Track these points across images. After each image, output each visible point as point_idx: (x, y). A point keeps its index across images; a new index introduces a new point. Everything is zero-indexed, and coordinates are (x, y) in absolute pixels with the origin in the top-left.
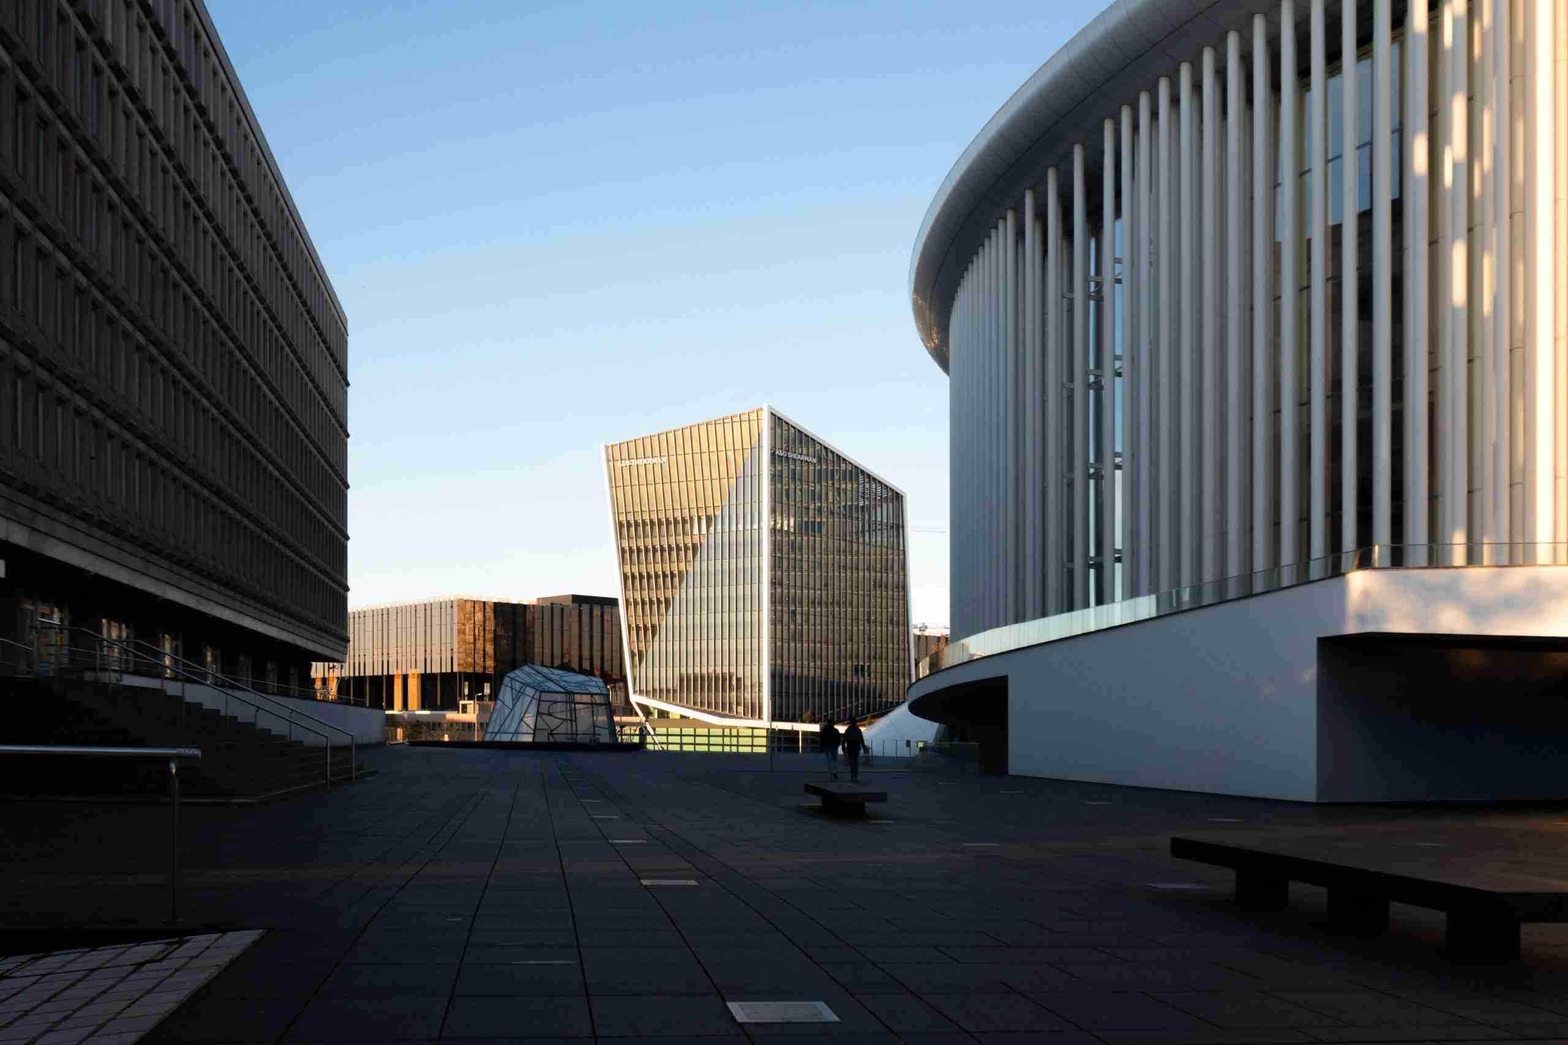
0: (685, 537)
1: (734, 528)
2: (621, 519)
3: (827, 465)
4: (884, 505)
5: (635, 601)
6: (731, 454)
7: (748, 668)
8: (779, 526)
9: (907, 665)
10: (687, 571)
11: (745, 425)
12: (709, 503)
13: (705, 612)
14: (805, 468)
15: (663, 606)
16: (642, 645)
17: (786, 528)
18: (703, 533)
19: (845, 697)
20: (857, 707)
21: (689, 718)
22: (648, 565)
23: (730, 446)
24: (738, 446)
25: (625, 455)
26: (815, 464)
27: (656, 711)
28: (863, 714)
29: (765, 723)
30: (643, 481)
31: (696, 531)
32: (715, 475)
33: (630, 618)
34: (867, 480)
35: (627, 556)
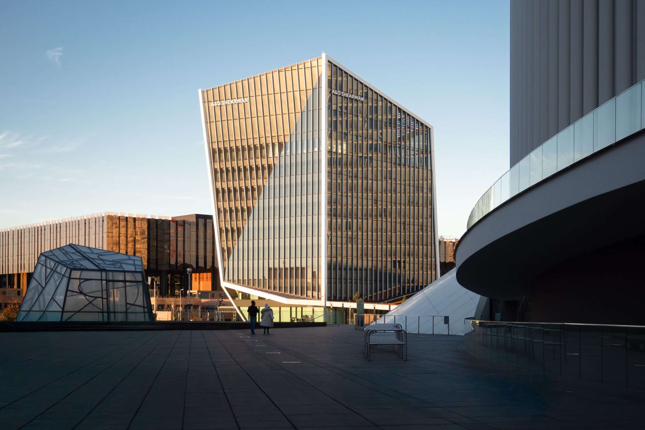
0: (263, 160)
1: (299, 152)
2: (214, 147)
3: (372, 103)
4: (416, 137)
5: (225, 210)
6: (297, 94)
7: (310, 260)
8: (334, 150)
9: (433, 260)
10: (264, 186)
11: (308, 71)
12: (281, 133)
13: (277, 217)
14: (355, 105)
15: (246, 214)
16: (230, 243)
17: (340, 151)
18: (276, 156)
19: (386, 283)
20: (395, 289)
21: (265, 299)
22: (235, 182)
23: (296, 88)
24: (303, 87)
25: (217, 98)
26: (363, 102)
27: (240, 294)
28: (399, 294)
29: (322, 302)
30: (230, 117)
31: (271, 155)
32: (285, 111)
33: (221, 223)
34: (403, 116)
35: (219, 175)
